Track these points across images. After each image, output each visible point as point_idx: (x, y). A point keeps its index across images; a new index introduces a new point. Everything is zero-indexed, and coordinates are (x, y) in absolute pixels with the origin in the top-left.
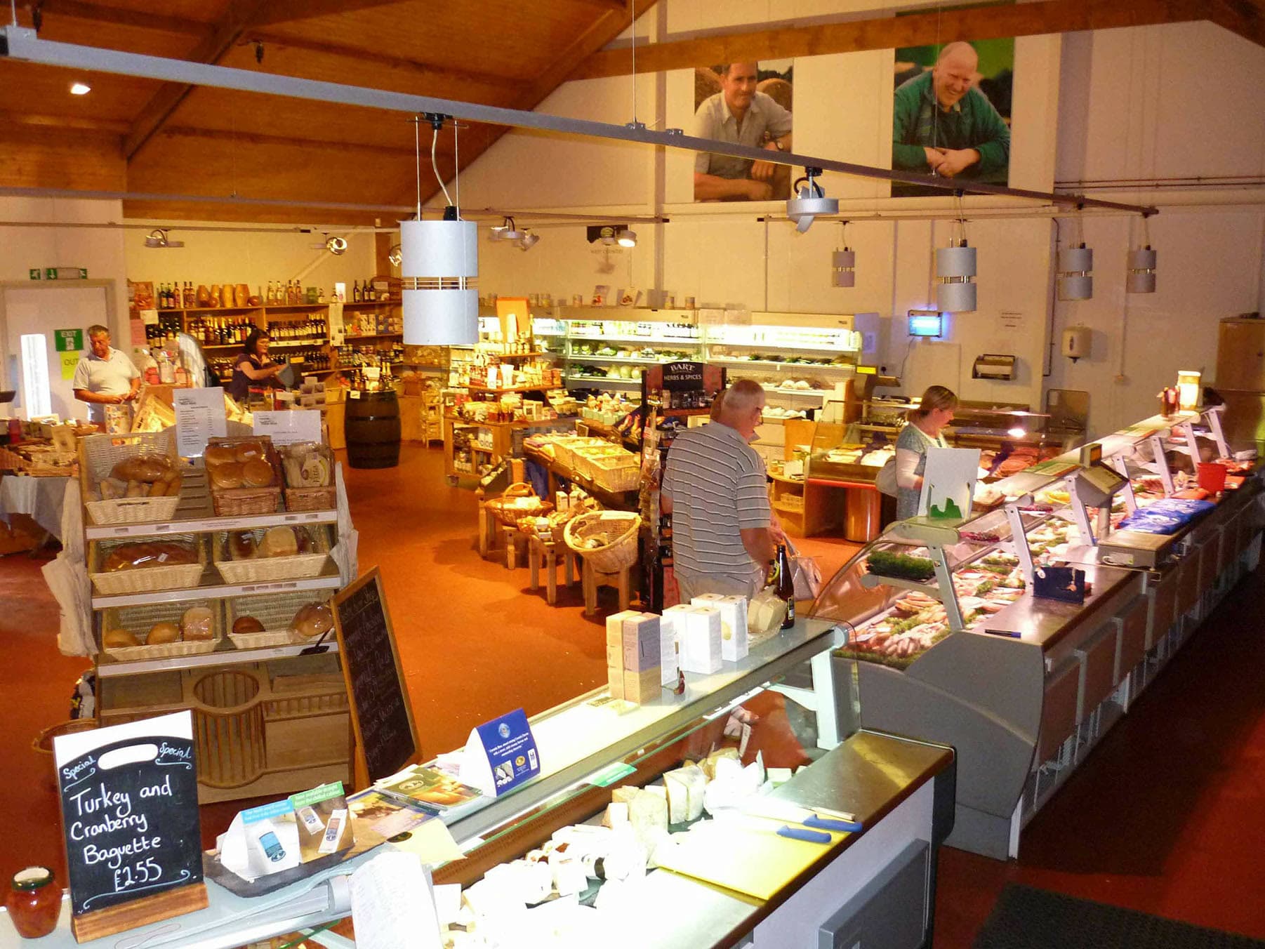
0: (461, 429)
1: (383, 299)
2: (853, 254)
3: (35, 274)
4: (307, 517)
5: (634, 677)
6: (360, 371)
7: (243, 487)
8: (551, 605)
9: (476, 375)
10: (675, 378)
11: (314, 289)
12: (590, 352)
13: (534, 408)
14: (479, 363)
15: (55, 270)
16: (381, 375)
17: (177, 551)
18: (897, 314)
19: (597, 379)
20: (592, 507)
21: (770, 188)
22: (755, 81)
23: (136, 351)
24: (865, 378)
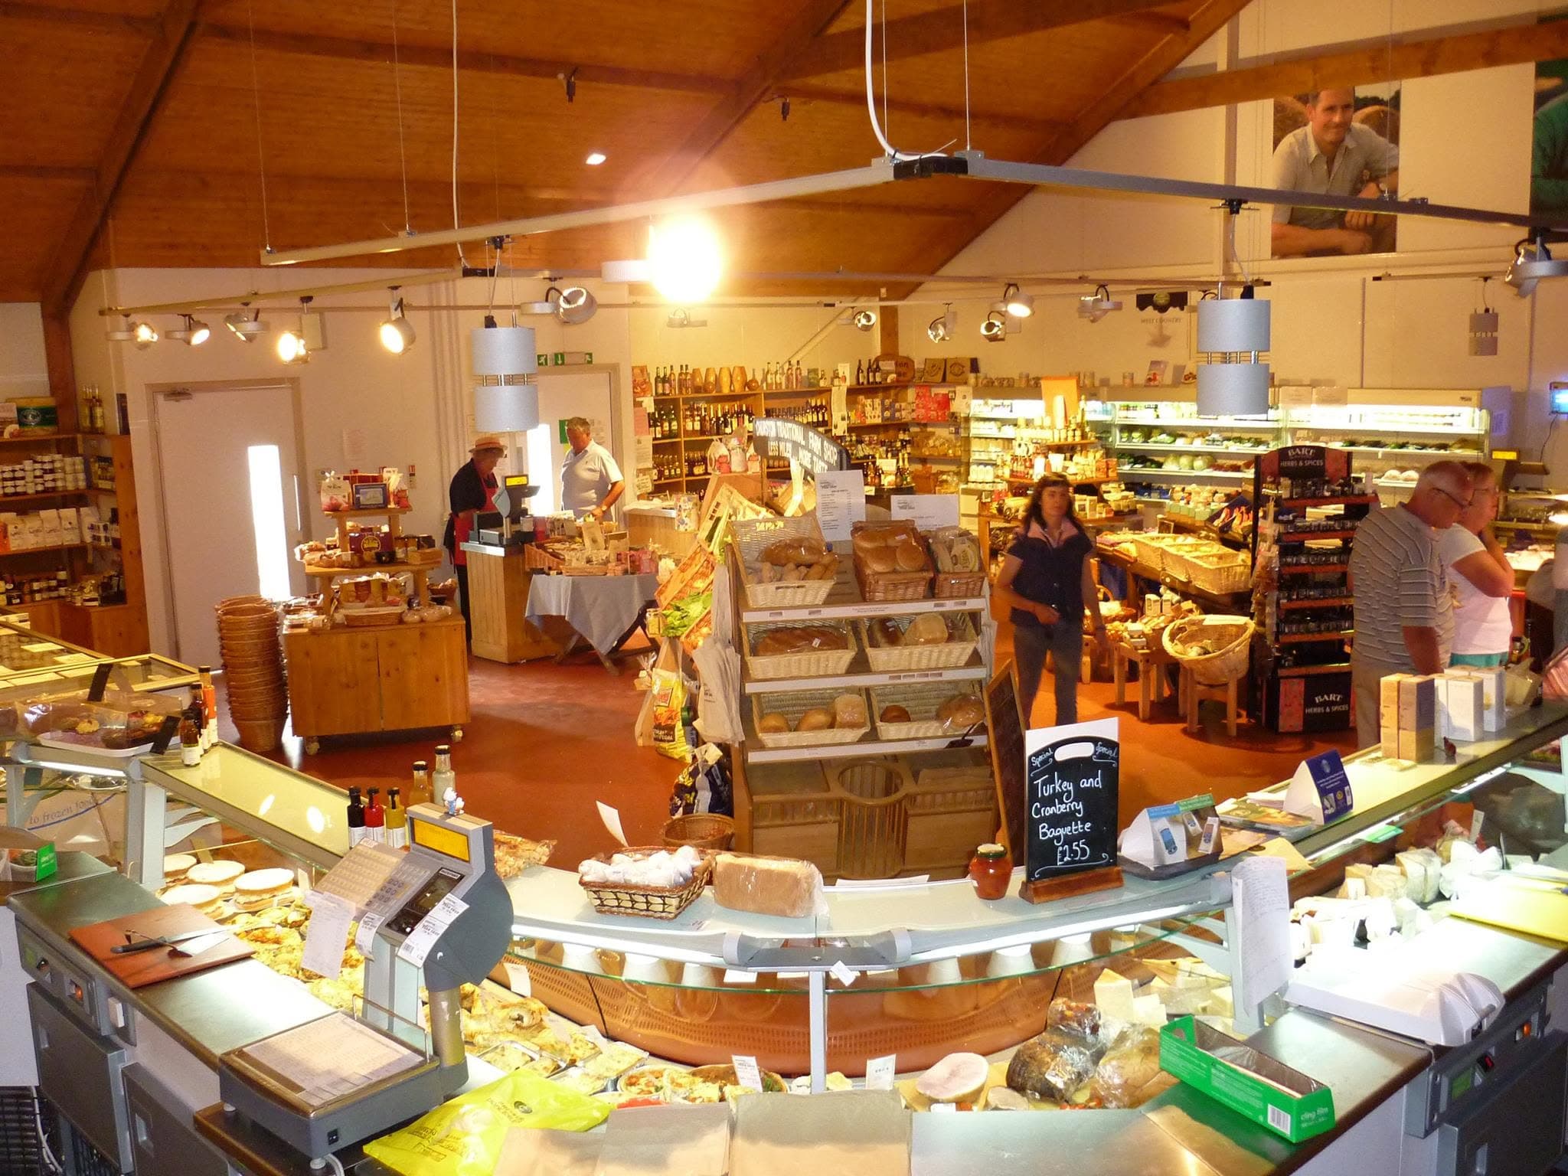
0: (1000, 529)
1: (889, 381)
2: (1496, 316)
3: (542, 360)
4: (956, 604)
5: (1410, 737)
6: (874, 463)
7: (895, 571)
8: (1144, 721)
9: (1019, 468)
10: (1292, 464)
11: (815, 371)
12: (1142, 440)
13: (1087, 504)
14: (1020, 452)
15: (562, 355)
16: (898, 468)
17: (830, 636)
18: (1533, 388)
19: (1152, 471)
20: (1191, 611)
21: (1369, 238)
22: (1352, 110)
23: (639, 442)
24: (1503, 466)
